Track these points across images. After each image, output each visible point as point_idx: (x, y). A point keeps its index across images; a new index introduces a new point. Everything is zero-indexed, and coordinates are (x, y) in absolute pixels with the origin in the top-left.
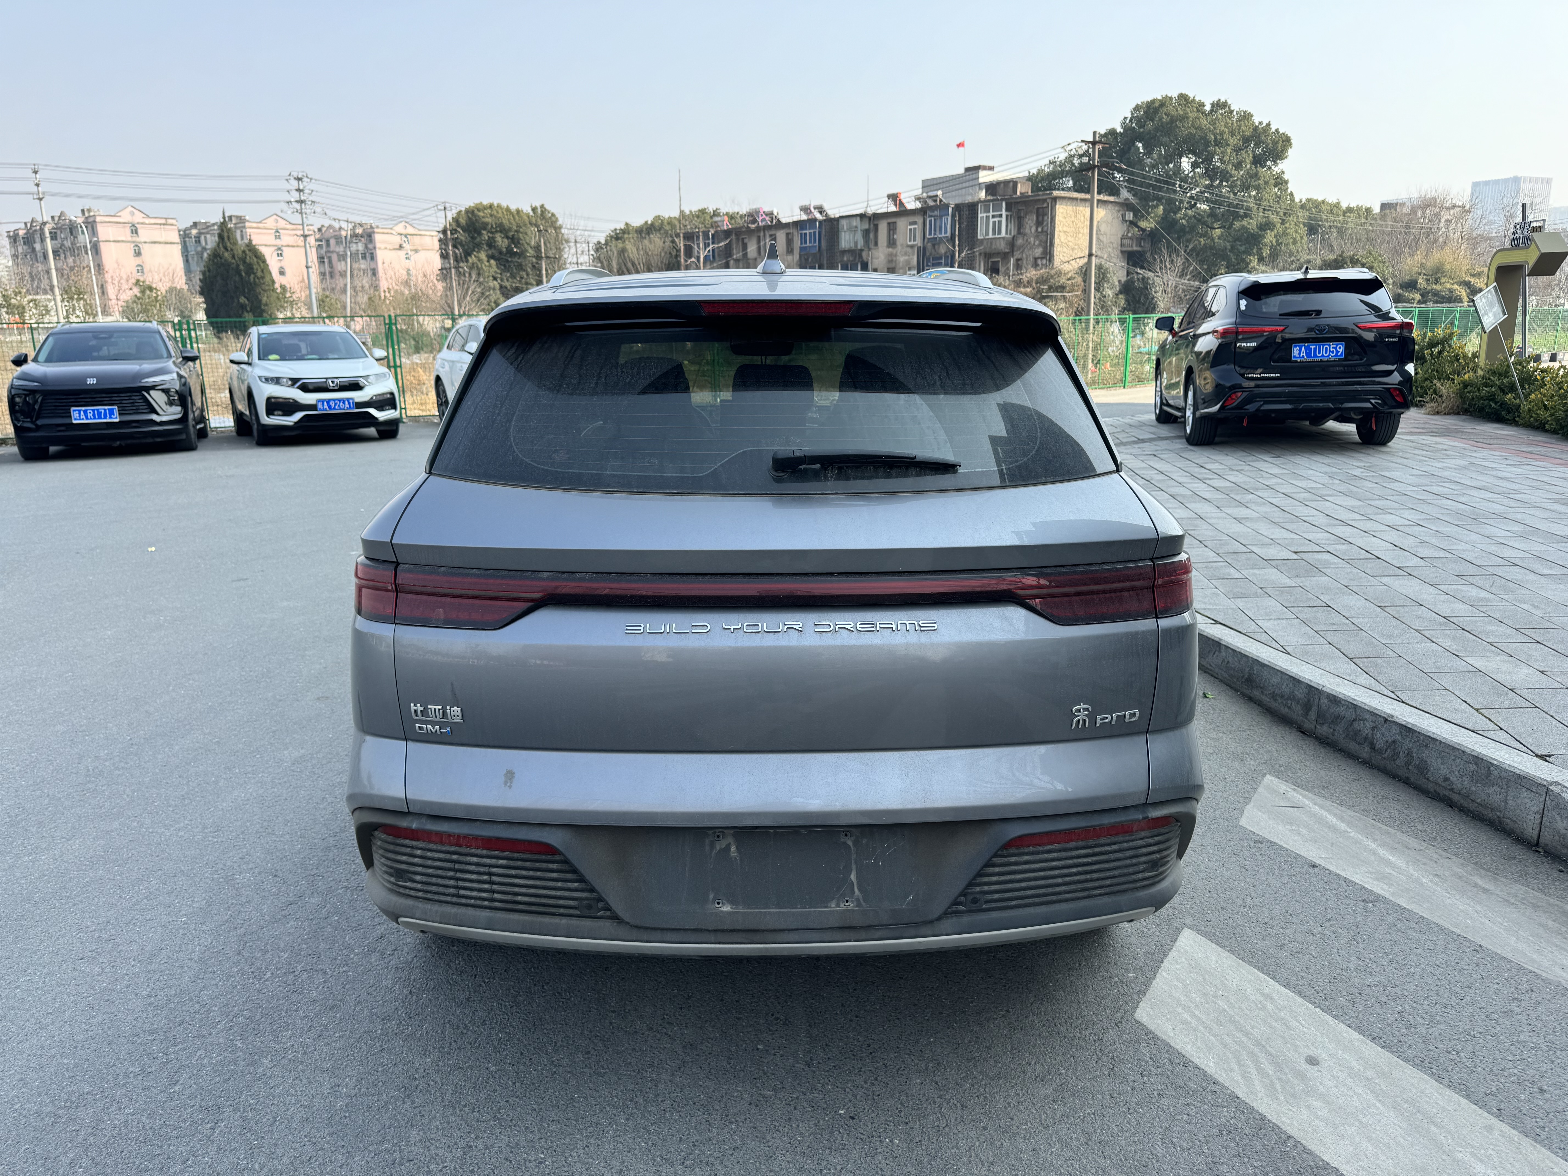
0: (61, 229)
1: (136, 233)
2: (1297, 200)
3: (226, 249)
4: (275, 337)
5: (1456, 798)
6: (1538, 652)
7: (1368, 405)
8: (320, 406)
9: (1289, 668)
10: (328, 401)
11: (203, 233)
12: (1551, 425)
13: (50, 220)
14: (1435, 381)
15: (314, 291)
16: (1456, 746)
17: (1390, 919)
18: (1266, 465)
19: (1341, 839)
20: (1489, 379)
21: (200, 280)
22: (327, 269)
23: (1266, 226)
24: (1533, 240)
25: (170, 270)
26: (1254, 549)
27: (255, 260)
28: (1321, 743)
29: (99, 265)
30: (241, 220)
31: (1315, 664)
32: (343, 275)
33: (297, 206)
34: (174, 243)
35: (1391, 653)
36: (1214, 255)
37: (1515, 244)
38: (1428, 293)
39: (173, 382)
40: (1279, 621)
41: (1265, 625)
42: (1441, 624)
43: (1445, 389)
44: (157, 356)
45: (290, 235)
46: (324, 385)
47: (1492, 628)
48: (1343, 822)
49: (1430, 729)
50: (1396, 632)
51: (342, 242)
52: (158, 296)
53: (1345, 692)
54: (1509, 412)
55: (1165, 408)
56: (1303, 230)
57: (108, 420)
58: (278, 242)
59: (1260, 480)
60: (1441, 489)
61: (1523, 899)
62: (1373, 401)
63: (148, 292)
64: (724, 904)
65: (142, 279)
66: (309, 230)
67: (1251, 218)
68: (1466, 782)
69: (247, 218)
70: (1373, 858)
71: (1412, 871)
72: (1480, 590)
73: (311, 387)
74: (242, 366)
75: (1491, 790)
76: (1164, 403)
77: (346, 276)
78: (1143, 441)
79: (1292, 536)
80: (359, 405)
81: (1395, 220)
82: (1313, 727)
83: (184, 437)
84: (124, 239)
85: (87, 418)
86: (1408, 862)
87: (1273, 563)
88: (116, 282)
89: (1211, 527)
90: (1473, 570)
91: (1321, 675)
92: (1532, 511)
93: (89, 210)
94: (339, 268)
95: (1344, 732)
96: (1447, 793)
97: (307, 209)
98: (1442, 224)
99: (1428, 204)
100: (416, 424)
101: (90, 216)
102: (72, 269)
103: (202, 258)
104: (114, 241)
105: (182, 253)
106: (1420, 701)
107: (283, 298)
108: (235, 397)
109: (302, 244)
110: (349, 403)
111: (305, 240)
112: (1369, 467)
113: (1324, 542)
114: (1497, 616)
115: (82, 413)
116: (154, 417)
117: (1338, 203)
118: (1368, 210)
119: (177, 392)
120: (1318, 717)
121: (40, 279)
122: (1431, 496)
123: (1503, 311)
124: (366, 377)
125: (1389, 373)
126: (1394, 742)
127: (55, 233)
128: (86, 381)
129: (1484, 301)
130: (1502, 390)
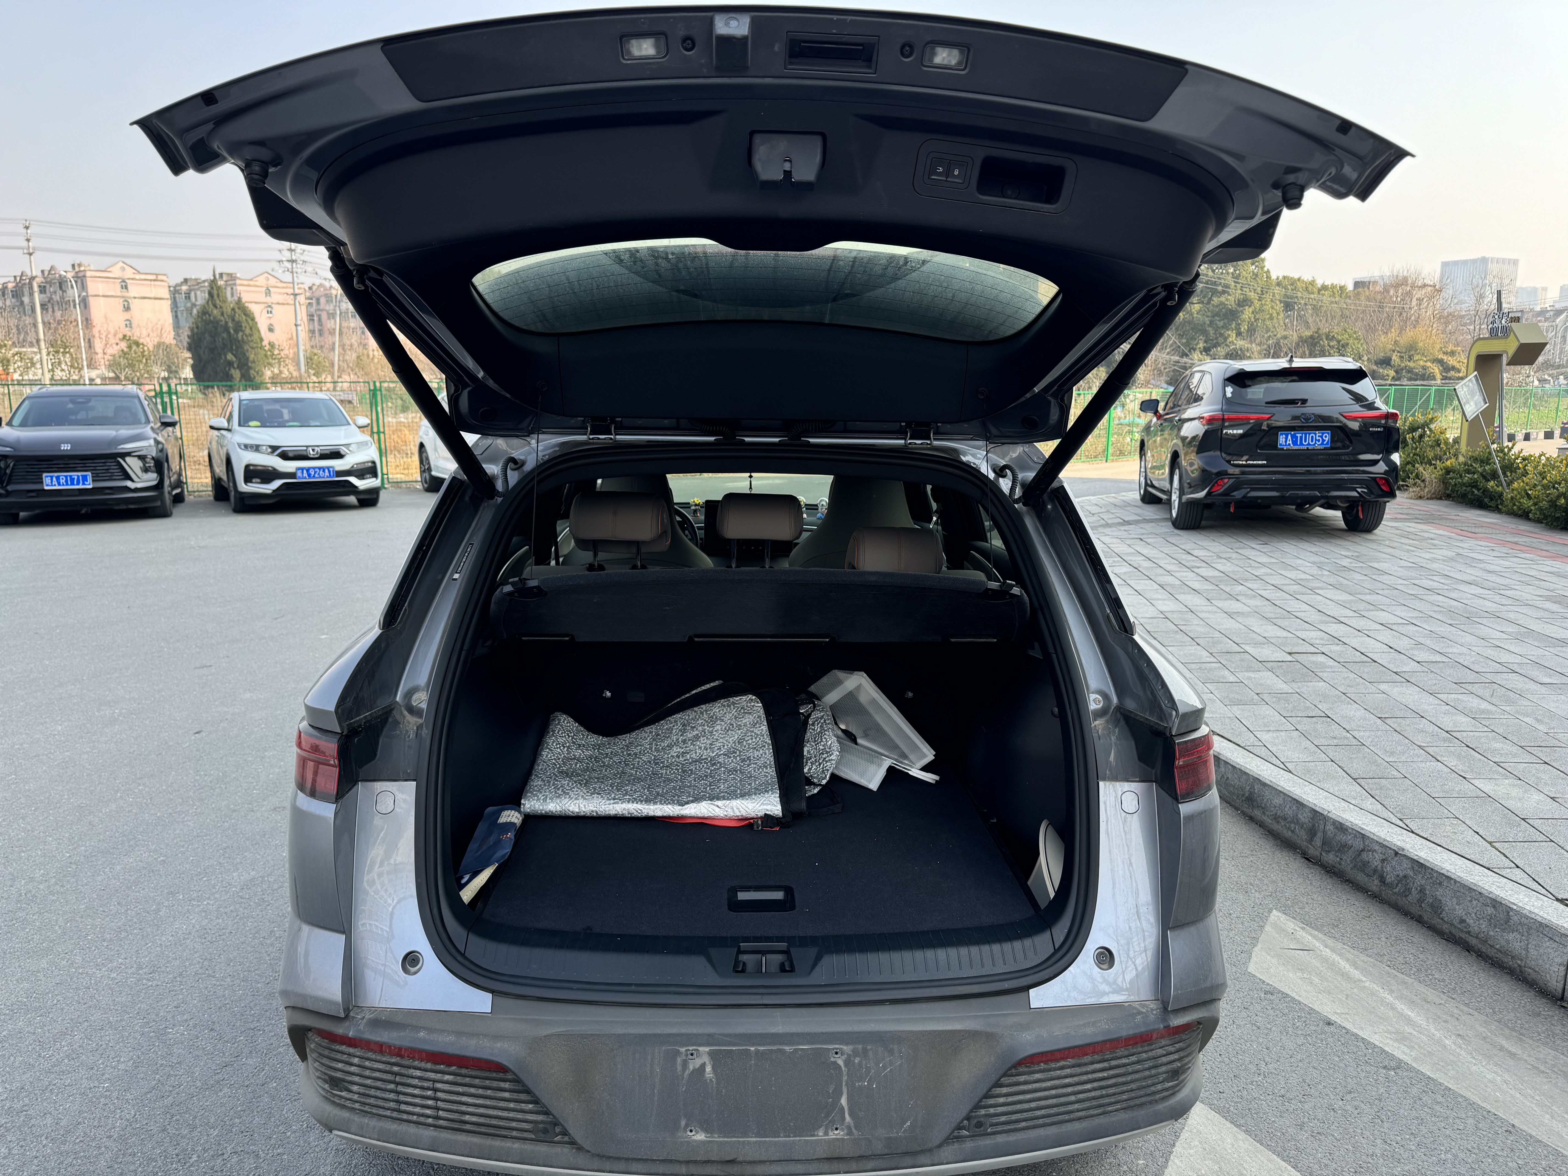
0: (50, 283)
1: (126, 288)
2: (1274, 277)
3: (215, 306)
4: (256, 403)
5: (1473, 941)
6: (1546, 774)
7: (1355, 494)
8: (299, 474)
9: (1292, 789)
10: (308, 470)
11: (194, 290)
12: (1535, 513)
13: (40, 274)
14: (1417, 465)
15: (302, 348)
16: (1472, 886)
17: (1414, 1091)
18: (1254, 552)
19: (1355, 990)
20: (1471, 465)
21: (188, 337)
22: (317, 327)
23: (1244, 302)
24: (1511, 330)
25: (159, 326)
26: (1247, 648)
27: (244, 317)
28: (1328, 872)
29: (87, 319)
30: (232, 277)
31: (1318, 784)
32: (332, 332)
33: (289, 265)
34: (163, 299)
35: (1396, 773)
36: (1192, 329)
37: (1494, 333)
38: (1402, 370)
39: (150, 449)
40: (1278, 734)
41: (1265, 737)
42: (1444, 740)
43: (1429, 474)
44: (136, 422)
45: (280, 293)
46: (305, 453)
47: (1498, 745)
48: (1356, 968)
49: (1444, 866)
50: (1399, 748)
51: (332, 301)
52: (144, 351)
53: (1352, 820)
54: (1492, 500)
55: (1150, 489)
56: (1280, 307)
57: (81, 486)
58: (268, 300)
59: (1249, 569)
60: (1431, 583)
61: (1554, 1066)
62: (1359, 490)
63: (134, 348)
64: (697, 1132)
65: (129, 334)
66: (299, 288)
67: (1229, 295)
68: (1484, 925)
69: (238, 275)
70: (1391, 1013)
71: (1433, 1030)
72: (1481, 701)
73: (291, 455)
74: (222, 432)
75: (1511, 936)
76: (1149, 484)
77: (334, 333)
78: (1128, 523)
79: (1285, 634)
80: (339, 473)
81: (1368, 299)
82: (1318, 854)
83: (159, 503)
84: (113, 294)
85: (59, 484)
86: (1428, 1019)
87: (1269, 665)
88: (103, 337)
89: (1201, 622)
90: (1471, 677)
91: (1326, 798)
92: (1525, 610)
93: (80, 265)
94: (329, 326)
95: (1351, 862)
96: (1463, 936)
97: (298, 268)
98: (1414, 302)
99: (1401, 282)
100: (399, 490)
101: (80, 271)
102: (59, 323)
103: (191, 314)
104: (104, 296)
105: (172, 309)
106: (1430, 831)
107: (271, 355)
108: (214, 461)
109: (292, 302)
110: (329, 471)
111: (295, 299)
112: (1357, 557)
113: (1318, 641)
114: (1501, 731)
115: (54, 479)
116: (129, 484)
117: (1314, 281)
118: (1342, 288)
119: (153, 458)
120: (1324, 843)
121: (26, 333)
122: (1422, 591)
123: (1484, 399)
124: (347, 445)
125: (1374, 463)
126: (1405, 877)
127: (45, 287)
128: (60, 446)
129: (1465, 389)
130: (1484, 477)
